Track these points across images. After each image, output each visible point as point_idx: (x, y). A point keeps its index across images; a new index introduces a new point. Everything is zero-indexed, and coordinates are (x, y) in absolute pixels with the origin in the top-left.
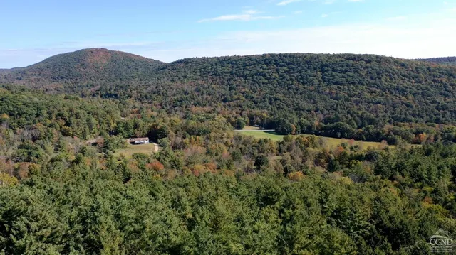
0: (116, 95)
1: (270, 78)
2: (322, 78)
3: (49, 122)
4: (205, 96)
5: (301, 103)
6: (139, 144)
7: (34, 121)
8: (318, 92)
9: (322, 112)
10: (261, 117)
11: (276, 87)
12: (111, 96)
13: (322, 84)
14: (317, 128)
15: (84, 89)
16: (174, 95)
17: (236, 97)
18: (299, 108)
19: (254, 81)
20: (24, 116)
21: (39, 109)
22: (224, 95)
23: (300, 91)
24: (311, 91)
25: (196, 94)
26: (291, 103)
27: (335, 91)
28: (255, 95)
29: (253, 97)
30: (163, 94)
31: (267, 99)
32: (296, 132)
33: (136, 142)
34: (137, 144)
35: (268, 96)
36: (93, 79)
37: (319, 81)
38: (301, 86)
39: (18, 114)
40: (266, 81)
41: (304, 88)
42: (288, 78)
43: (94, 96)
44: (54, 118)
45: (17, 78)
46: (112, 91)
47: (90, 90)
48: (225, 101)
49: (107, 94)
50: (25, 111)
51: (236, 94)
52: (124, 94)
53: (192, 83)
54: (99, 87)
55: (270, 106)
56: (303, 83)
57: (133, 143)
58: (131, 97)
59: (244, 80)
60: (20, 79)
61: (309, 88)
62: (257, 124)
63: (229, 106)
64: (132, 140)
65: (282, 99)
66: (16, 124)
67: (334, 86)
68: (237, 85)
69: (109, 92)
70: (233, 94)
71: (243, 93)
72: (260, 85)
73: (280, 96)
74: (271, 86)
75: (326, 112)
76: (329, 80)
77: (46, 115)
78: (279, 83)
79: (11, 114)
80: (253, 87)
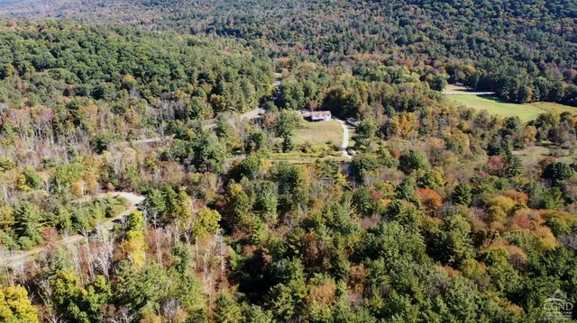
0: (238, 32)
1: (460, 7)
2: (546, 6)
3: (191, 87)
4: (367, 34)
5: (522, 47)
6: (319, 120)
7: (171, 86)
8: (543, 29)
9: (558, 62)
10: (465, 71)
11: (473, 21)
12: (230, 32)
13: (547, 17)
14: (566, 93)
15: (192, 21)
16: (322, 33)
17: (416, 36)
18: (520, 56)
19: (434, 10)
20: (156, 77)
21: (172, 67)
22: (397, 33)
23: (512, 28)
24: (531, 28)
25: (354, 31)
26: (504, 48)
27: (571, 29)
28: (443, 34)
29: (442, 38)
30: (306, 31)
31: (464, 41)
32: (532, 99)
33: (314, 118)
34: (315, 121)
35: (465, 35)
36: (196, 5)
37: (542, 11)
38: (513, 20)
39: (147, 74)
40: (455, 11)
41: (518, 22)
42: (491, 7)
43: (208, 31)
44: (196, 81)
45: (99, 4)
46: (231, 24)
47: (200, 24)
48: (399, 42)
49: (225, 30)
50: (155, 70)
51: (414, 32)
52: (250, 30)
53: (342, 14)
54: (211, 18)
55: (472, 52)
56: (516, 14)
57: (309, 119)
58: (261, 35)
59: (419, 9)
60: (103, 6)
61: (526, 22)
62: (460, 80)
63: (411, 51)
64: (307, 114)
65: (488, 40)
66: (149, 91)
67: (568, 19)
68: (411, 18)
69: (227, 27)
70: (411, 32)
71: (425, 31)
72: (446, 18)
73: (484, 36)
74: (464, 19)
75: (563, 62)
76: (559, 9)
77: (184, 76)
78: (476, 14)
79: (136, 74)
80: (436, 21)
